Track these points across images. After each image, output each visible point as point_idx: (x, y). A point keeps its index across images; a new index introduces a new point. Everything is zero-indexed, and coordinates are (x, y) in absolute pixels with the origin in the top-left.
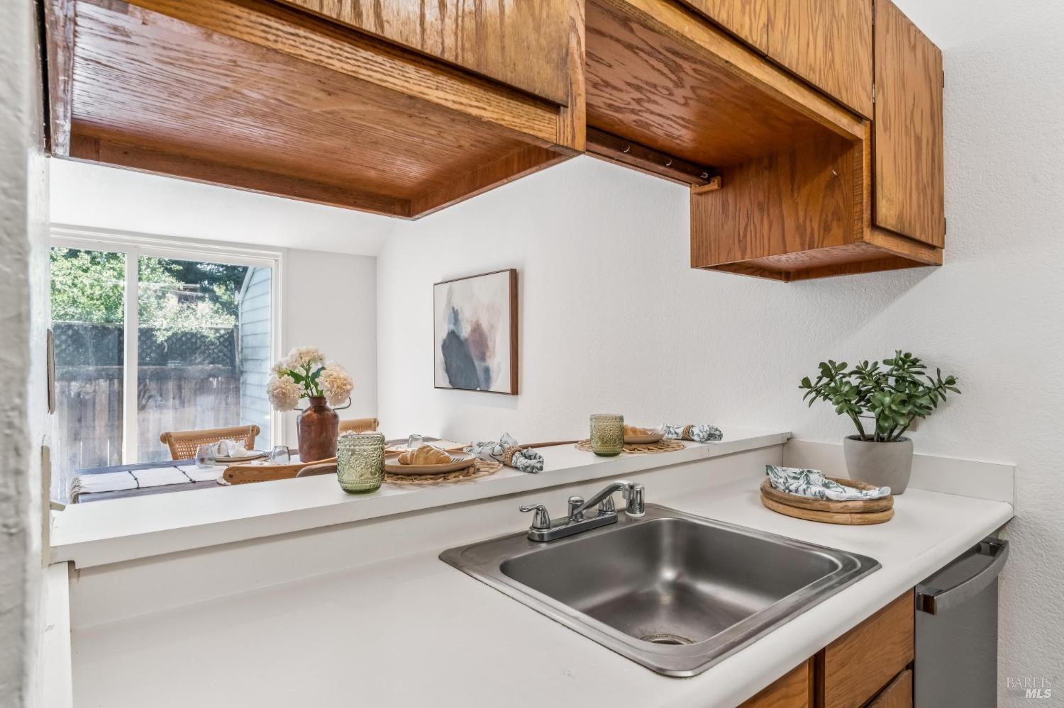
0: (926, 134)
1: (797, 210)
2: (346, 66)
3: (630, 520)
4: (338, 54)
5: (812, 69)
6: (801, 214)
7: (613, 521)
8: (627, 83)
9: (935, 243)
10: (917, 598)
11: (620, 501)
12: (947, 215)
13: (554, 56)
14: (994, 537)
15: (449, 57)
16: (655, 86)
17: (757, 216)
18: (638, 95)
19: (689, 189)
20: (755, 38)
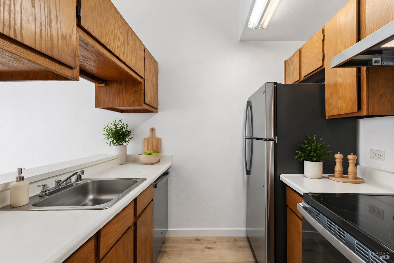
0: (155, 83)
1: (127, 96)
2: (8, 49)
3: (77, 184)
4: (6, 45)
5: (132, 66)
6: (128, 98)
7: (72, 185)
8: (81, 55)
9: (157, 108)
10: (153, 185)
11: (74, 179)
12: (159, 102)
13: (72, 55)
14: (167, 171)
15: (43, 52)
16: (90, 59)
17: (116, 96)
18: (84, 59)
19: (95, 84)
20: (120, 57)
